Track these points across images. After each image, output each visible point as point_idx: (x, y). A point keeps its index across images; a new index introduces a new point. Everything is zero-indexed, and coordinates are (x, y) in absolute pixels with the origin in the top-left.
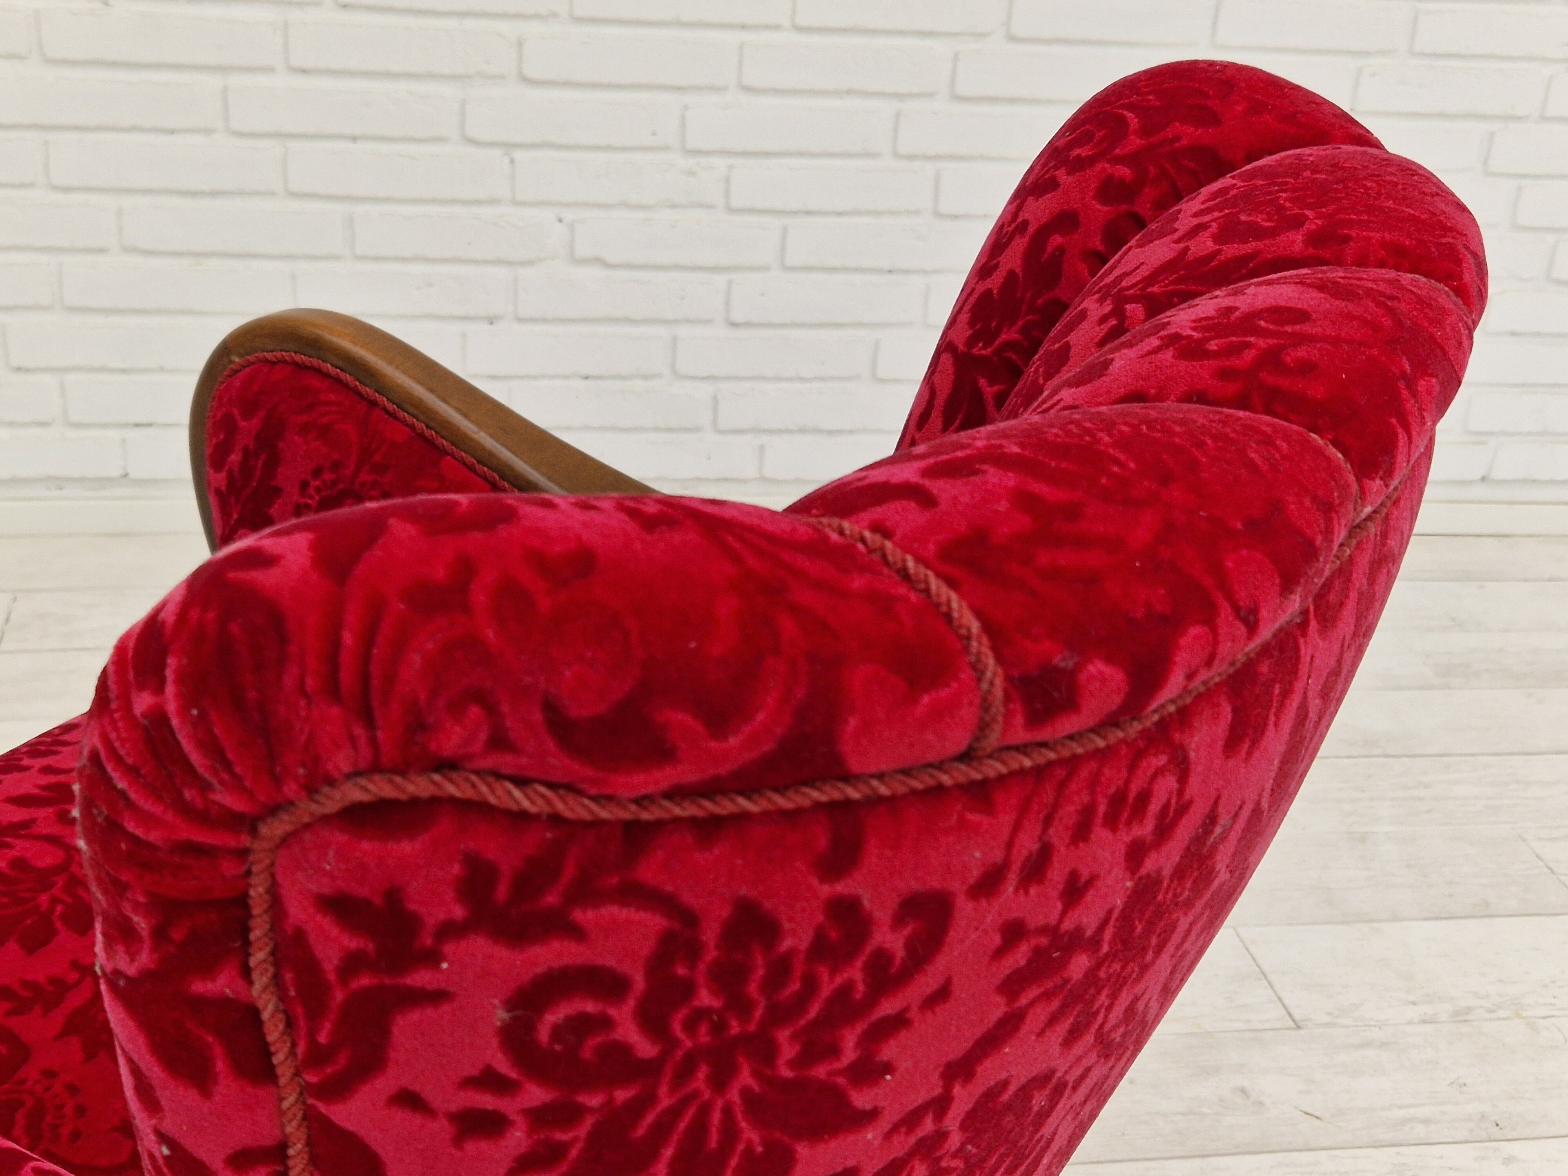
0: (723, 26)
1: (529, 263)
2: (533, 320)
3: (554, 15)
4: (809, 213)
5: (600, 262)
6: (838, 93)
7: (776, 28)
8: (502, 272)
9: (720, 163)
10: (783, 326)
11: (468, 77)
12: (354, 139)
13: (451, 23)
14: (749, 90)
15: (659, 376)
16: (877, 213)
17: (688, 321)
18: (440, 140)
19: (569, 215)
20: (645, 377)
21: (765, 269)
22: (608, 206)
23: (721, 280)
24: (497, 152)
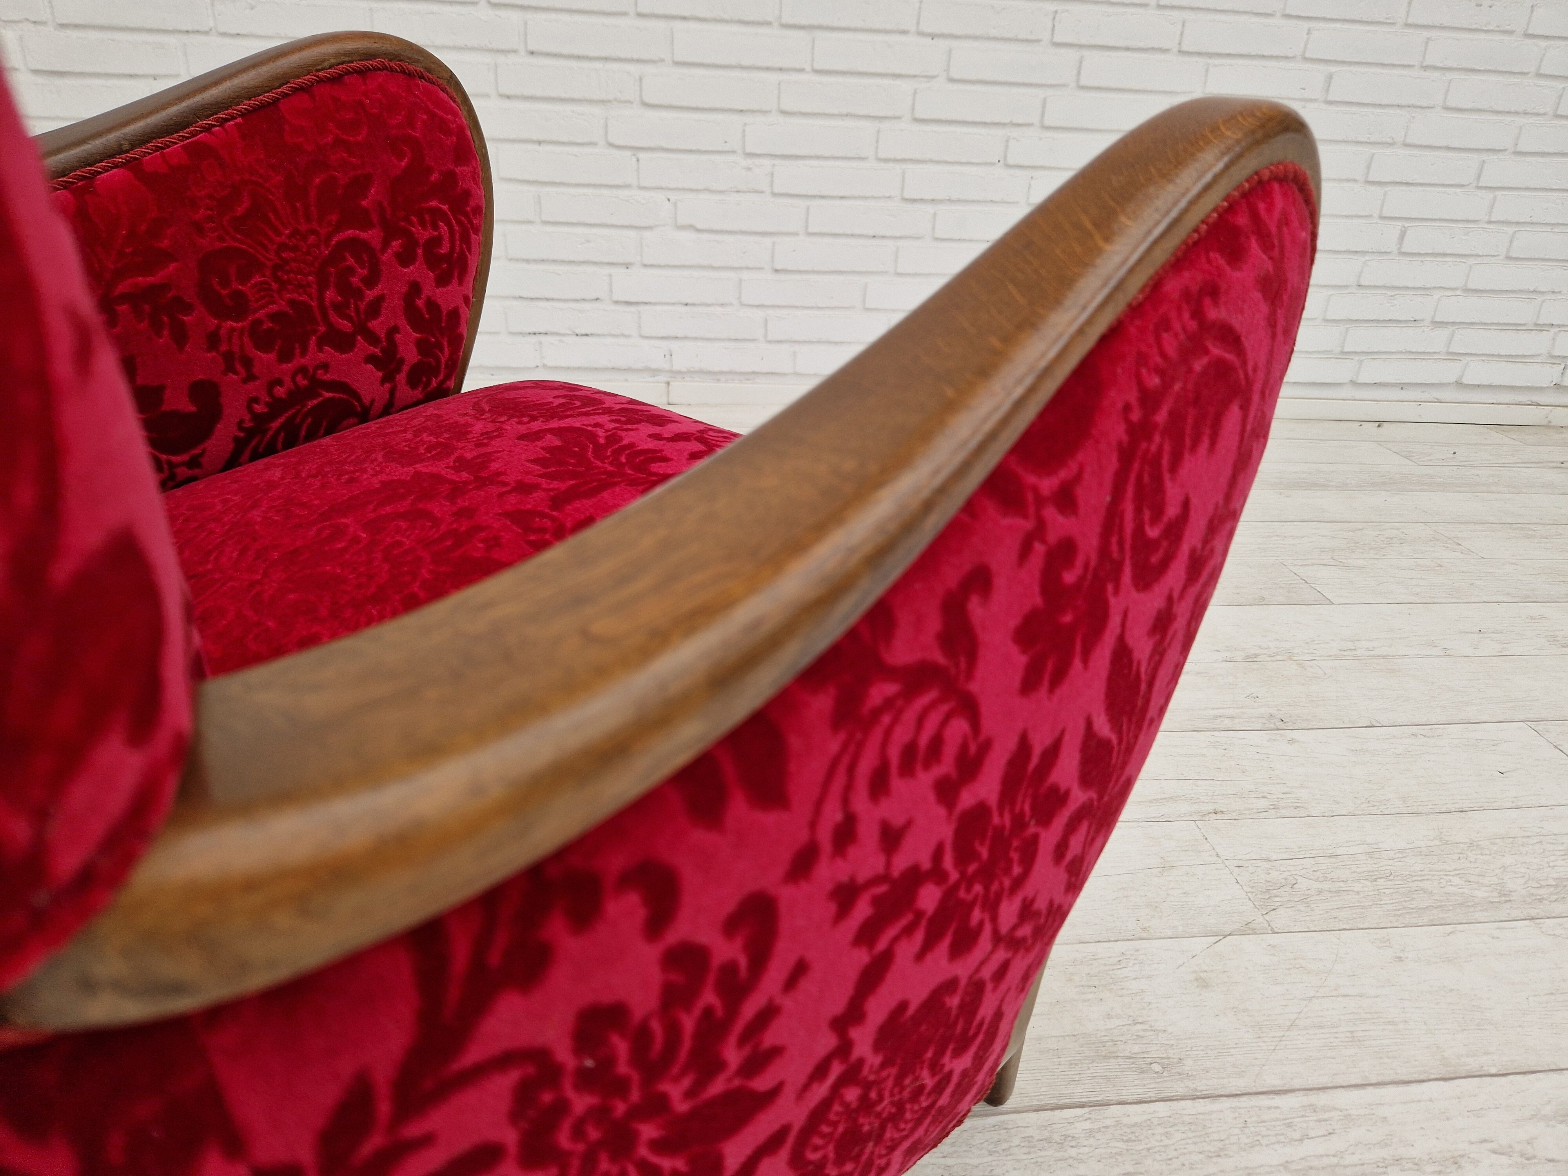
0: (768, 69)
1: (650, 228)
2: (652, 266)
3: (663, 60)
4: (823, 197)
5: (692, 227)
6: (841, 116)
7: (801, 70)
8: (632, 233)
9: (766, 162)
10: (806, 272)
11: (609, 101)
12: (539, 143)
13: (598, 65)
14: (784, 113)
15: (731, 304)
16: (865, 198)
17: (748, 268)
18: (593, 144)
19: (673, 197)
20: (722, 305)
21: (796, 234)
22: (697, 191)
23: (768, 241)
24: (628, 153)
